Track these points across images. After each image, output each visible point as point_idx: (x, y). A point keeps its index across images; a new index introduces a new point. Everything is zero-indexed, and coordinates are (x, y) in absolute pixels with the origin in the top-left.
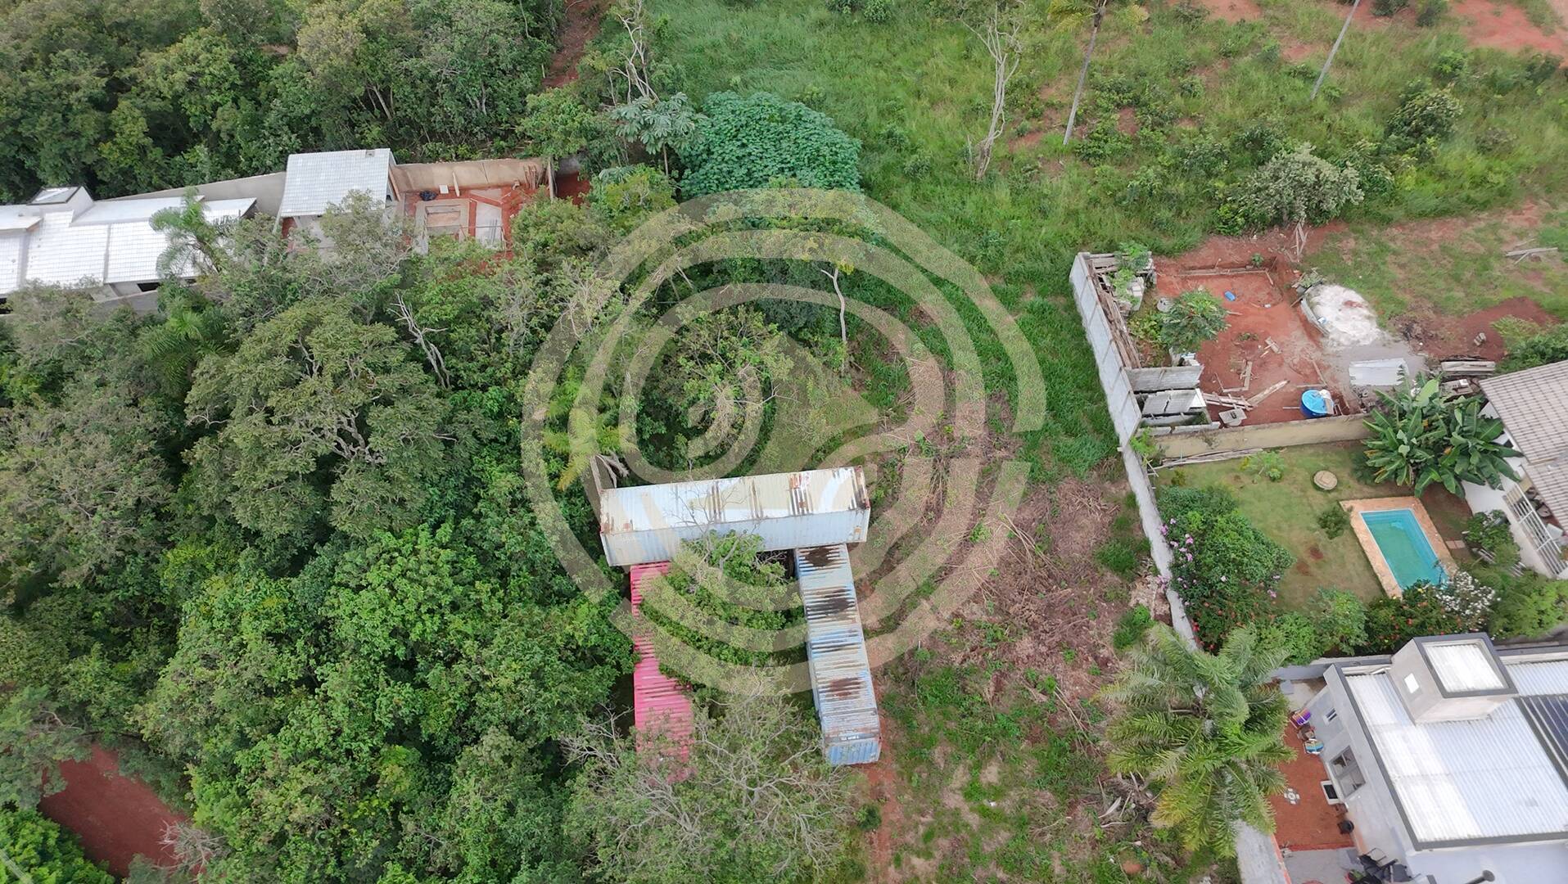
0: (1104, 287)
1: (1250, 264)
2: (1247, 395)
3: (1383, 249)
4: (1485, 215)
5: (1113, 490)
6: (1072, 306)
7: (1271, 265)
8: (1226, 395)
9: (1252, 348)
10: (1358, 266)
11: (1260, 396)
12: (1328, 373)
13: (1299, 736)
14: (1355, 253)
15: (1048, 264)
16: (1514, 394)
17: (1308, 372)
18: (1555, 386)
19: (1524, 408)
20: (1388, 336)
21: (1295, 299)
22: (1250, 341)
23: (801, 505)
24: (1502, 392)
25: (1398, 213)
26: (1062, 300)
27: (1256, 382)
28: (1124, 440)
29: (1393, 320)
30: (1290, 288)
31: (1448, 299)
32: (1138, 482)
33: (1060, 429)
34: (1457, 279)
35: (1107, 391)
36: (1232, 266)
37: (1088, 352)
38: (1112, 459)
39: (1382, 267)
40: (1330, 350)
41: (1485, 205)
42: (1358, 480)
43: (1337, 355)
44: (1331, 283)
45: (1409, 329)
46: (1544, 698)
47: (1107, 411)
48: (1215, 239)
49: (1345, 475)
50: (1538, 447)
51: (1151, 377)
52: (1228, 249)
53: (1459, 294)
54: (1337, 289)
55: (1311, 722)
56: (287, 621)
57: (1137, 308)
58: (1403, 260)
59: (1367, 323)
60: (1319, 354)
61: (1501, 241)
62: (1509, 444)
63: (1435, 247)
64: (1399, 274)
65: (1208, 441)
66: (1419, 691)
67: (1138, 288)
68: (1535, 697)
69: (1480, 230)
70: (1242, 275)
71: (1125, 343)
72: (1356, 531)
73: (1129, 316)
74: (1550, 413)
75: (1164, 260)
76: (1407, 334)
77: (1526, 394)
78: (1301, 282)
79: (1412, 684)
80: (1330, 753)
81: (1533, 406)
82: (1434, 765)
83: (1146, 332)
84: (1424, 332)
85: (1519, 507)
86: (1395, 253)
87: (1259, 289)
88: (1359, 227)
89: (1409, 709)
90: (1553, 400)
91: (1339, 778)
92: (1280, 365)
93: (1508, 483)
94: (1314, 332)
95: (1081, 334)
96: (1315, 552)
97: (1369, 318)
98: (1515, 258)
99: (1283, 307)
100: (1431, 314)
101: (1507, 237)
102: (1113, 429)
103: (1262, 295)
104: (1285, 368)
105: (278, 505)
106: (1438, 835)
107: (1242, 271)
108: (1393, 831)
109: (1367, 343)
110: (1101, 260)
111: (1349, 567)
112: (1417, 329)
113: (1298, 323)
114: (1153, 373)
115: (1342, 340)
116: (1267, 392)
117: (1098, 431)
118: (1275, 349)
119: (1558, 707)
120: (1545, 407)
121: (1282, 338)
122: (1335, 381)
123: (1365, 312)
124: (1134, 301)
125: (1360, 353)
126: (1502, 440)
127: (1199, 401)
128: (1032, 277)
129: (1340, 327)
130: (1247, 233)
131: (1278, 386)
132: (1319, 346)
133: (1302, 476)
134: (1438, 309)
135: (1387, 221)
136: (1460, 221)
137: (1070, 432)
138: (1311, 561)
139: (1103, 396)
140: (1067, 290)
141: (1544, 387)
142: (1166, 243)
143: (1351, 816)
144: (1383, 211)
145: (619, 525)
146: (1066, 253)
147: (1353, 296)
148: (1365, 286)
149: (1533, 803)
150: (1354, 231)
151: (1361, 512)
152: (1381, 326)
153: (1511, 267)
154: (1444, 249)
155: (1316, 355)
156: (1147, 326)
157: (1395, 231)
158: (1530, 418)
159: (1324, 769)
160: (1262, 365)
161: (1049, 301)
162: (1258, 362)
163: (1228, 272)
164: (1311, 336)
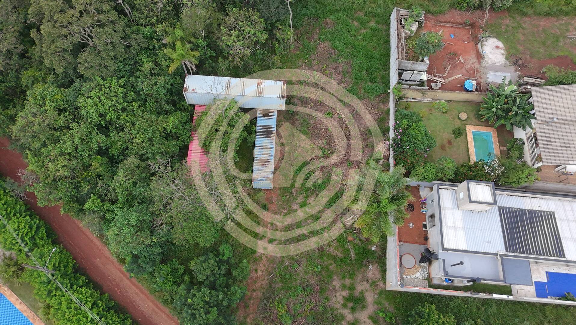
0: (401, 24)
1: (464, 24)
2: (445, 78)
3: (520, 26)
4: (565, 18)
5: (382, 106)
6: (388, 30)
7: (473, 25)
8: (436, 76)
9: (453, 59)
10: (506, 32)
11: (450, 79)
12: (479, 74)
13: (421, 206)
14: (507, 26)
15: (383, 10)
16: (542, 95)
17: (472, 72)
18: (559, 94)
19: (543, 101)
20: (508, 63)
21: (477, 40)
22: (453, 56)
23: (261, 93)
24: (538, 93)
25: (530, 11)
26: (385, 27)
27: (450, 74)
28: (391, 88)
29: (512, 57)
30: (476, 37)
31: (537, 52)
32: (392, 105)
33: (368, 79)
34: (544, 44)
35: (391, 67)
36: (457, 23)
37: (388, 50)
38: (385, 95)
39: (516, 34)
40: (483, 65)
41: (567, 14)
42: (476, 118)
43: (485, 67)
44: (493, 37)
45: (517, 61)
46: (509, 208)
47: (389, 75)
48: (453, 11)
49: (471, 116)
50: (543, 116)
51: (408, 64)
52: (457, 16)
53: (542, 50)
54: (495, 40)
55: (427, 202)
56: (63, 105)
57: (412, 35)
58: (526, 32)
59: (501, 56)
60: (478, 66)
61: (568, 30)
62: (534, 114)
63: (541, 29)
64: (521, 38)
65: (423, 94)
66: (463, 198)
67: (415, 27)
68: (506, 208)
69: (561, 24)
70: (460, 28)
71: (402, 49)
72: (468, 137)
73: (408, 38)
74: (553, 105)
75: (430, 16)
76: (515, 64)
77: (547, 96)
78: (482, 35)
79: (462, 195)
80: (429, 213)
81: (548, 101)
82: (460, 224)
83: (413, 45)
84: (523, 64)
85: (529, 139)
86: (523, 28)
87: (465, 35)
88: (513, 15)
89: (458, 204)
90: (556, 100)
91: (429, 222)
92: (462, 68)
93: (528, 129)
94: (480, 57)
95: (388, 42)
96: (450, 143)
97: (503, 54)
98: (570, 38)
99: (472, 44)
100: (528, 57)
101: (571, 30)
102: (389, 83)
103: (465, 38)
104: (463, 69)
105: (60, 60)
106: (452, 247)
107: (460, 26)
108: (438, 242)
109: (498, 64)
110: (403, 12)
111: (461, 150)
112: (520, 62)
113: (475, 52)
114: (409, 63)
115: (489, 62)
116: (453, 78)
117: (383, 83)
118: (462, 61)
119: (512, 212)
120: (552, 102)
121: (466, 57)
122: (481, 78)
123: (502, 51)
124: (412, 32)
125: (495, 68)
126: (532, 112)
127: (424, 77)
128: (376, 15)
129: (490, 56)
130: (467, 10)
131: (458, 76)
132: (480, 63)
133: (455, 113)
134: (531, 56)
135: (525, 14)
136: (555, 19)
137: (372, 81)
138: (447, 145)
139: (389, 69)
140: (388, 23)
141: (555, 94)
142: (433, 9)
143: (429, 236)
144: (525, 10)
145: (190, 89)
146: (391, 7)
147: (501, 44)
148: (505, 41)
149: (490, 242)
150: (511, 17)
151: (471, 130)
152: (507, 59)
153: (567, 42)
154: (544, 30)
155: (477, 66)
156: (414, 43)
157: (527, 19)
158: (544, 105)
159: (425, 218)
160: (455, 67)
161: (380, 26)
162: (454, 65)
163: (455, 26)
164: (478, 58)
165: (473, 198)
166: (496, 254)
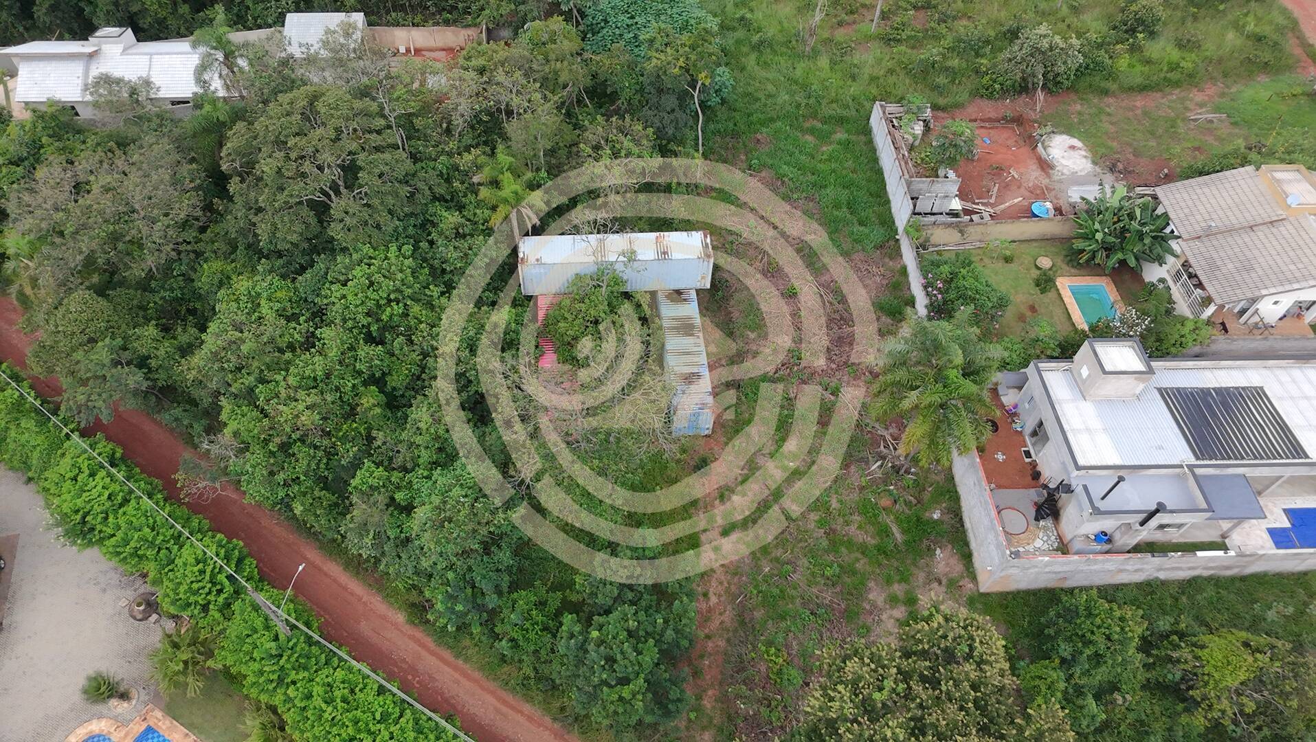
0: (893, 126)
1: (1003, 119)
2: (992, 206)
3: (1101, 111)
4: (1177, 91)
5: (891, 263)
6: (870, 143)
7: (1018, 120)
8: (978, 204)
9: (999, 175)
10: (1081, 122)
11: (1002, 207)
12: (1053, 193)
13: (1009, 420)
14: (1080, 113)
15: (854, 113)
16: (1178, 196)
17: (1038, 192)
18: (1206, 190)
19: (1183, 204)
20: (1098, 169)
21: (1032, 142)
22: (998, 171)
23: (665, 253)
24: (1169, 194)
25: (1113, 87)
26: (863, 138)
27: (1001, 198)
28: (900, 230)
29: (1103, 159)
30: (1031, 137)
31: (1145, 146)
32: (909, 257)
33: (855, 221)
34: (1152, 133)
35: (891, 198)
36: (990, 120)
37: (880, 172)
38: (892, 243)
39: (1099, 124)
40: (1056, 178)
41: (1177, 84)
42: (1068, 264)
43: (1060, 181)
44: (1062, 133)
45: (1114, 165)
46: (1178, 389)
47: (890, 212)
48: (979, 101)
49: (1059, 261)
50: (1190, 229)
51: (922, 184)
52: (989, 108)
53: (1153, 143)
54: (1065, 137)
55: (1019, 410)
57: (917, 143)
58: (1114, 120)
59: (1084, 160)
60: (1048, 181)
61: (1187, 109)
62: (1172, 232)
63: (1139, 112)
64: (1112, 129)
65: (961, 232)
66: (1089, 375)
67: (919, 129)
68: (1172, 389)
69: (1174, 101)
70: (997, 128)
71: (906, 163)
72: (1063, 296)
73: (911, 148)
74: (1201, 207)
75: (940, 114)
76: (1112, 169)
77: (1186, 196)
78: (1039, 131)
79: (1085, 372)
80: (1030, 426)
81: (1190, 203)
82: (1095, 423)
83: (922, 159)
84: (1125, 168)
85: (1178, 276)
86: (1109, 114)
87: (1009, 138)
88: (1084, 96)
89: (1082, 390)
90: (1203, 199)
91: (1033, 445)
92: (1019, 187)
93: (1170, 260)
94: (1045, 166)
95: (876, 160)
96: (1033, 309)
97: (1085, 157)
98: (1195, 120)
99: (1025, 151)
100: (1131, 157)
101: (1191, 106)
102: (894, 222)
103: (1010, 142)
104: (1022, 190)
105: (291, 221)
106: (1093, 462)
107: (997, 124)
108: (1063, 463)
109: (1083, 174)
110: (892, 108)
111: (1056, 318)
112: (1120, 166)
113: (1035, 161)
114: (924, 182)
115: (1065, 171)
116: (1007, 204)
117: (883, 223)
118: (1016, 176)
119: (1187, 395)
120: (1198, 203)
121: (1022, 170)
122: (1058, 199)
123: (1084, 153)
124: (915, 137)
125: (1076, 180)
126: (1168, 230)
127: (956, 204)
128: (841, 121)
129: (1064, 162)
130: (1003, 98)
131: (1016, 201)
132: (1049, 176)
133: (1027, 260)
134: (1136, 154)
135: (1105, 92)
136: (1159, 95)
137: (861, 223)
138: (1029, 314)
139: (888, 202)
140: (867, 131)
141: (1199, 191)
142: (942, 101)
143: (1039, 468)
144: (1103, 84)
145: (532, 259)
146: (867, 105)
147: (1076, 142)
148: (1085, 136)
149: (1161, 448)
150: (1082, 99)
151: (1065, 284)
152: (1095, 163)
153: (1192, 127)
154: (1145, 113)
155: (1046, 181)
156: (923, 155)
157: (1111, 100)
158: (1186, 211)
159: (1024, 441)
160: (1007, 186)
161: (853, 138)
162: (1003, 184)
163: (987, 125)
164: (1043, 169)
165: (1108, 368)
166: (1181, 466)
